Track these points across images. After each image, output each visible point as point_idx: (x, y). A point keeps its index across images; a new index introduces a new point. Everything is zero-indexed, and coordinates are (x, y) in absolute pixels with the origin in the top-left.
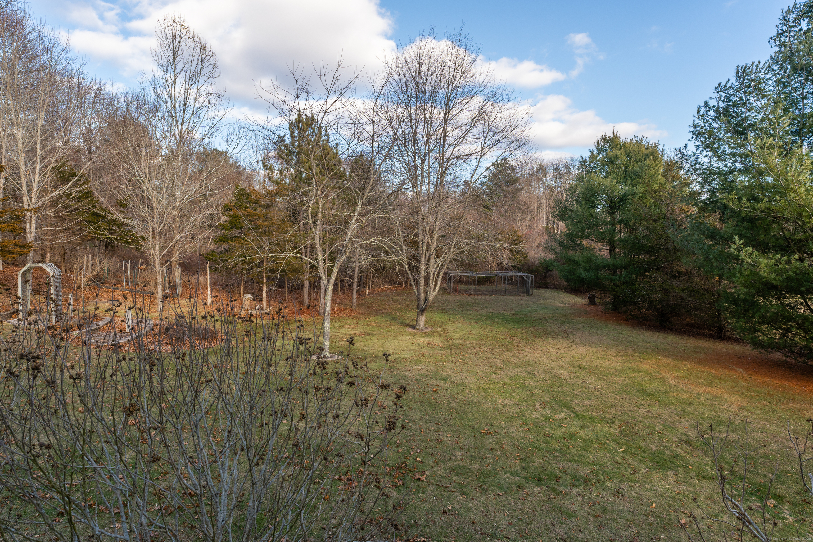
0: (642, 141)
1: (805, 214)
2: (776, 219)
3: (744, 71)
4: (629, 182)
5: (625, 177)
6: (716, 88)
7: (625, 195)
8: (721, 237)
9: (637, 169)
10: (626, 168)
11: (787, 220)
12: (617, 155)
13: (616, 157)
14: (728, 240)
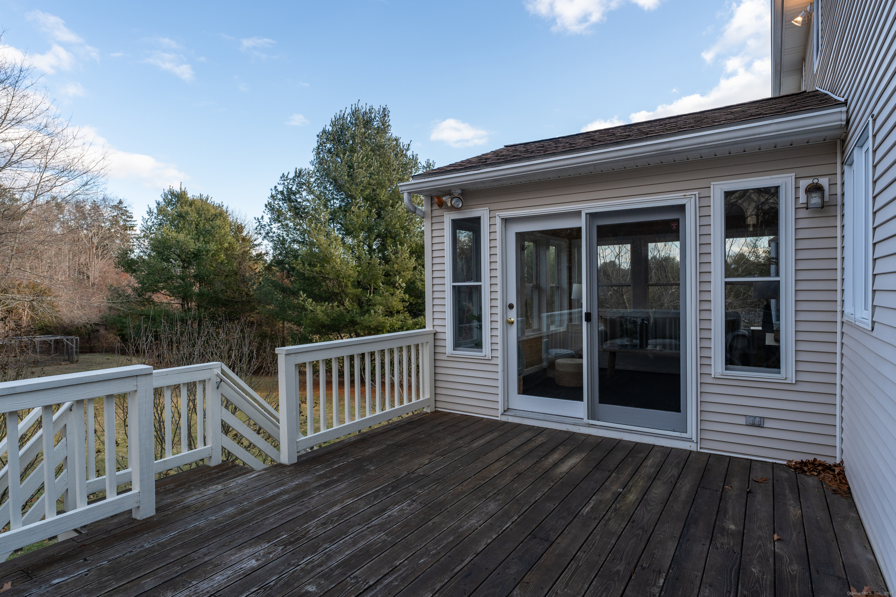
0: (207, 199)
1: (341, 276)
2: (325, 279)
3: (300, 172)
4: (202, 239)
5: (197, 234)
6: (281, 178)
7: (199, 251)
8: (290, 291)
9: (208, 227)
10: (197, 225)
11: (330, 280)
12: (188, 211)
13: (187, 213)
14: (295, 294)
